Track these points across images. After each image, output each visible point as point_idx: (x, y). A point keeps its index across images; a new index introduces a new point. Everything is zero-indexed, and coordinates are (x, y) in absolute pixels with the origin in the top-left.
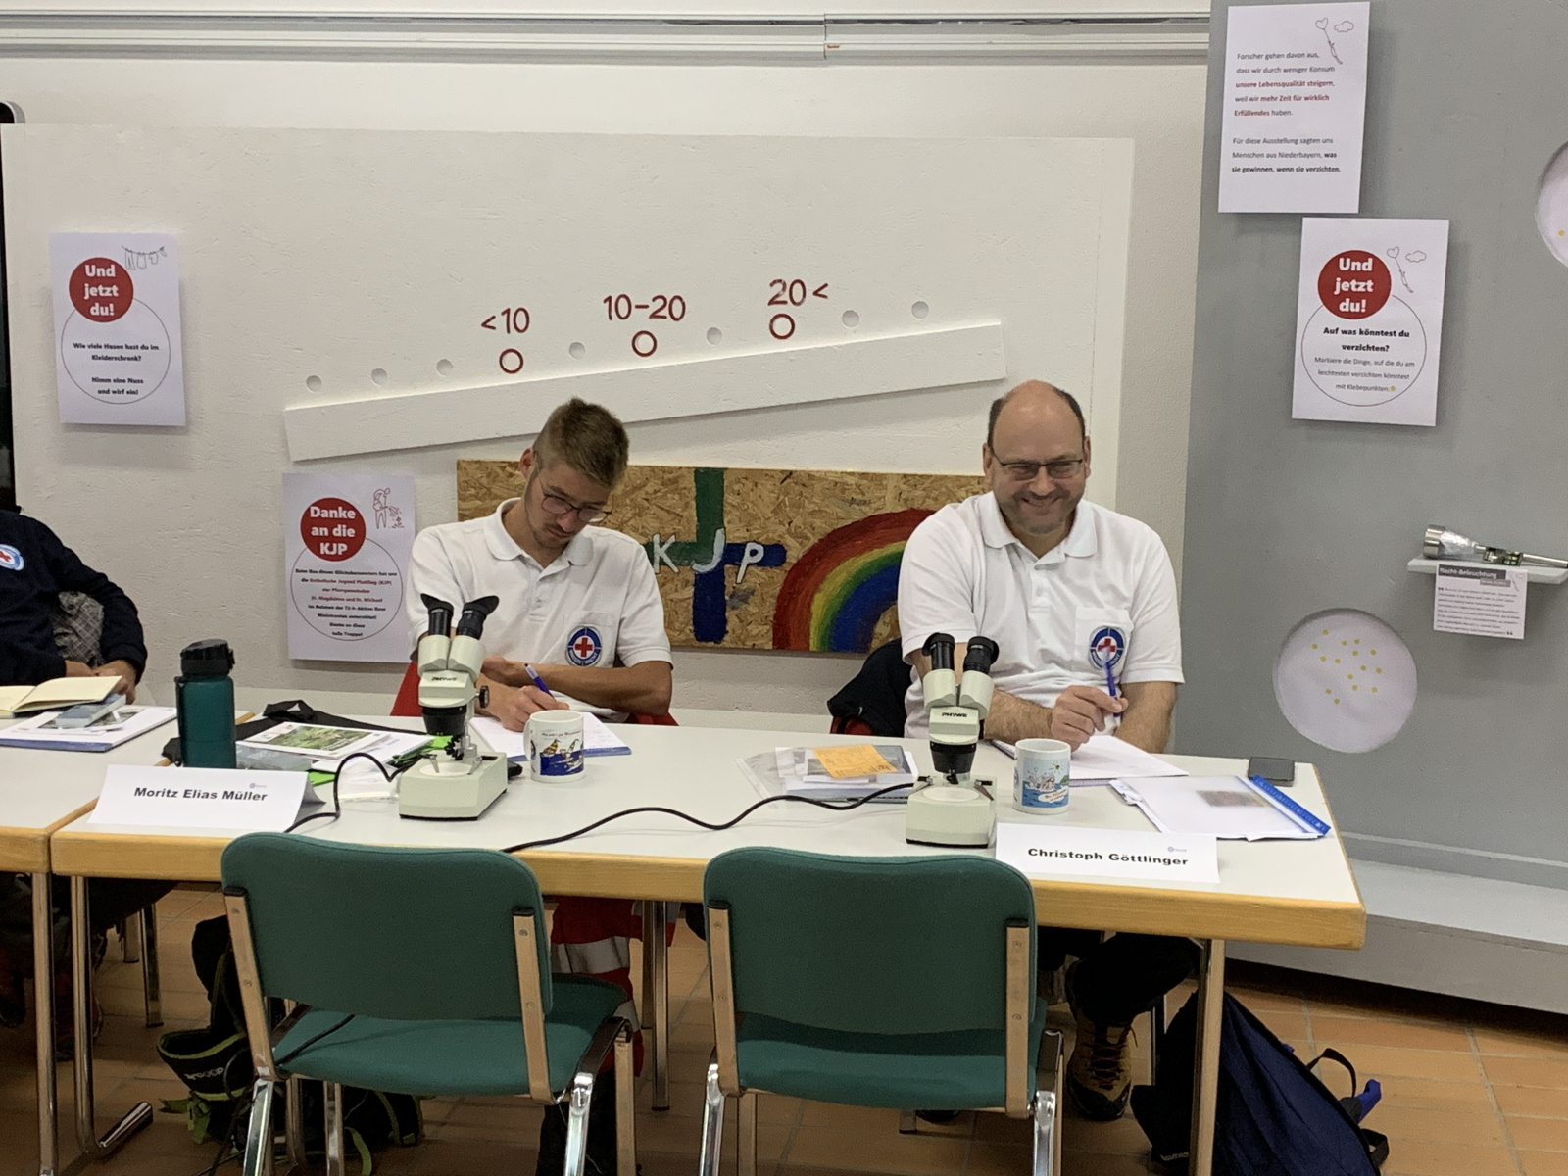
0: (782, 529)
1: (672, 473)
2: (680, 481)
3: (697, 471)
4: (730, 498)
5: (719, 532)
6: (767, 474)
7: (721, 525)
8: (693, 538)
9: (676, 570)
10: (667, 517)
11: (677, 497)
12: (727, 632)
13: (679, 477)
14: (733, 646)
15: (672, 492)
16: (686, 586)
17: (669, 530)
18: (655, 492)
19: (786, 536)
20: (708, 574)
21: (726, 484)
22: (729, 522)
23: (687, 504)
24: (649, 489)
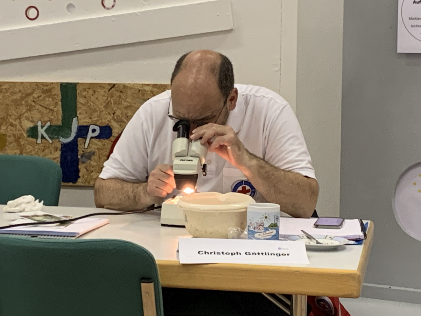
0: (109, 117)
1: (47, 86)
2: (52, 90)
3: (62, 84)
4: (80, 100)
5: (75, 120)
6: (101, 86)
7: (76, 116)
8: (60, 123)
9: (50, 141)
10: (45, 111)
11: (51, 100)
12: (79, 177)
13: (52, 88)
14: (83, 185)
15: (49, 97)
16: (56, 150)
17: (46, 119)
18: (39, 97)
19: (112, 121)
20: (69, 143)
21: (78, 91)
22: (80, 114)
23: (56, 104)
24: (35, 95)
